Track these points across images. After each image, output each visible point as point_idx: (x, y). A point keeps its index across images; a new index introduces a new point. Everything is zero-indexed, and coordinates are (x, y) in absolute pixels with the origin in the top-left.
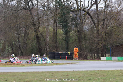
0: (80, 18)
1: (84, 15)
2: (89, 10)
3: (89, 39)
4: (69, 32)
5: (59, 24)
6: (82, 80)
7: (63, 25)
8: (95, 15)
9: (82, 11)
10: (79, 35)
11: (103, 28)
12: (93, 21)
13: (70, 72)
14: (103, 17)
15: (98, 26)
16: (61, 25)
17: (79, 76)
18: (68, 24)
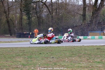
0: (39, 8)
1: (42, 5)
2: (46, 1)
3: (46, 23)
4: (31, 18)
5: (24, 12)
6: (35, 54)
7: (26, 13)
8: (50, 5)
9: (40, 2)
10: (38, 20)
11: (56, 15)
12: (49, 10)
13: (26, 47)
14: (56, 7)
15: (52, 13)
16: (25, 12)
17: (32, 51)
18: (30, 12)
